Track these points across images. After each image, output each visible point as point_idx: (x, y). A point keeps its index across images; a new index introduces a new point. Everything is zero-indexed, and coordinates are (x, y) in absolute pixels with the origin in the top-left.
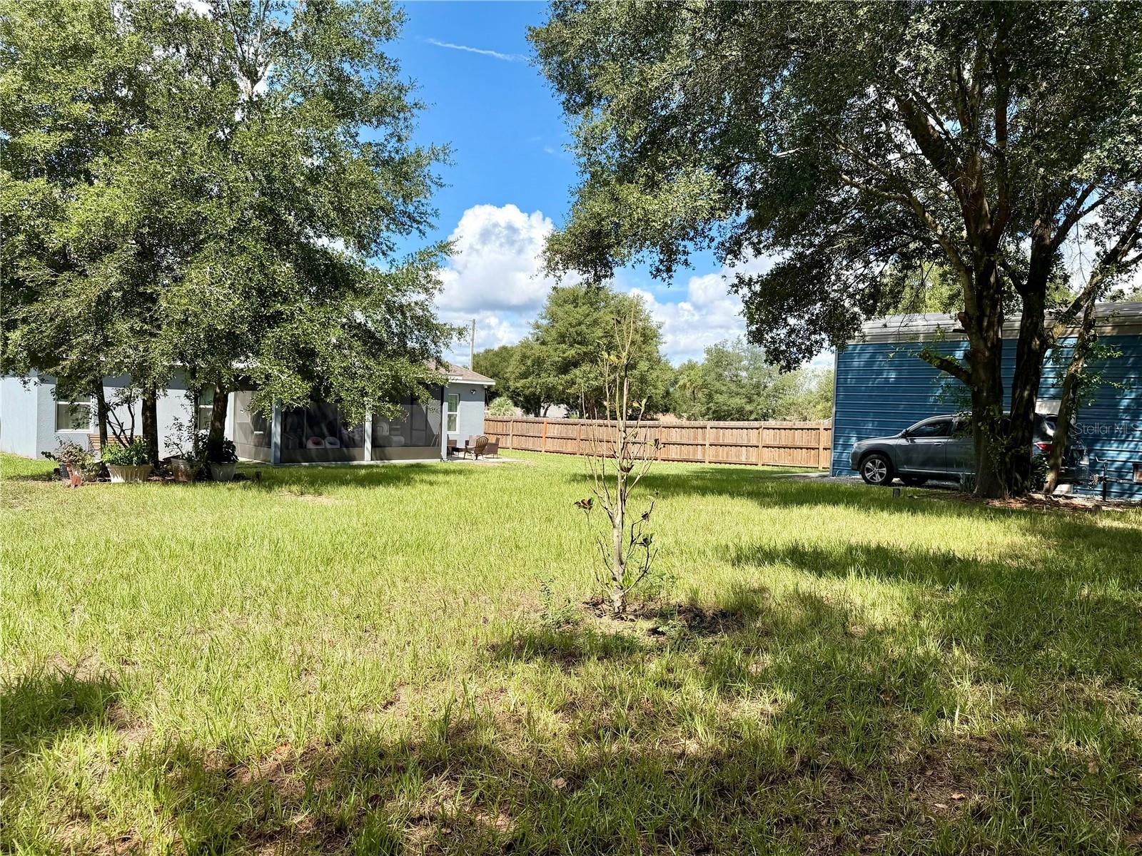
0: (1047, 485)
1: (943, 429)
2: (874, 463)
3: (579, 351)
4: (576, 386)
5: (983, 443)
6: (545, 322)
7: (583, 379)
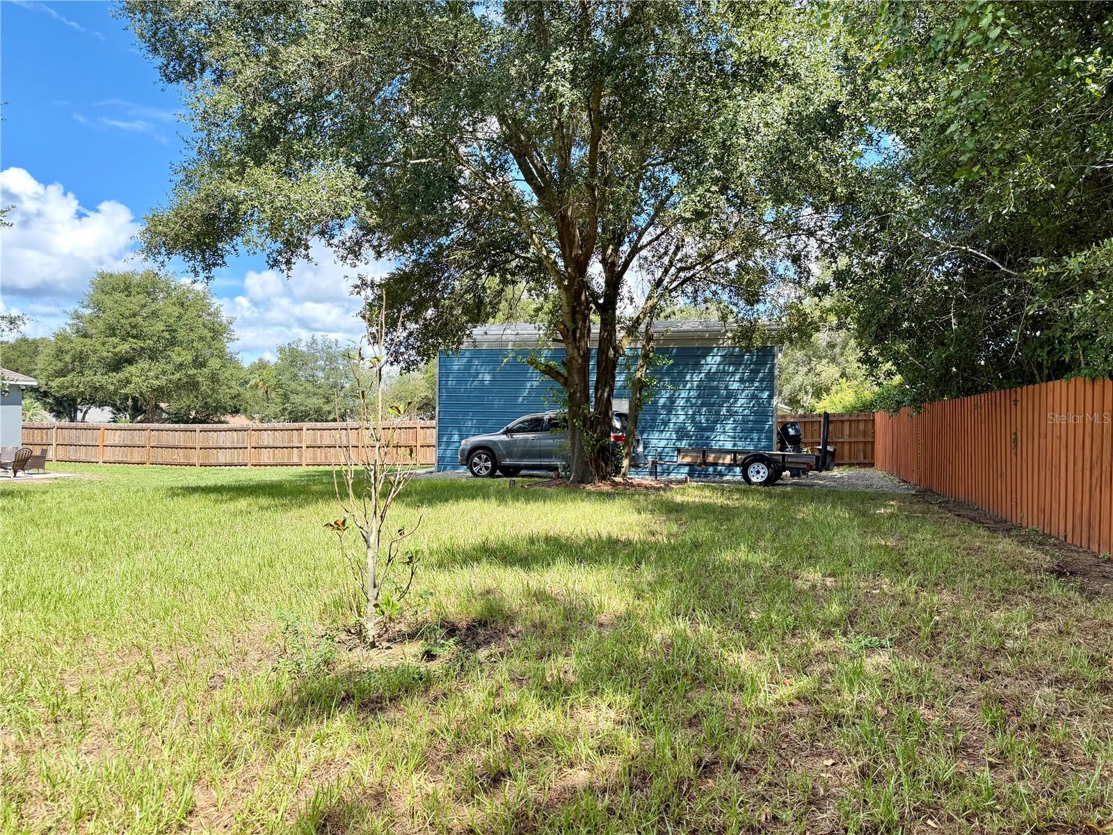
0: (623, 470)
1: (535, 425)
2: (480, 458)
3: (134, 346)
4: (132, 386)
5: (577, 437)
6: (88, 312)
7: (141, 378)
